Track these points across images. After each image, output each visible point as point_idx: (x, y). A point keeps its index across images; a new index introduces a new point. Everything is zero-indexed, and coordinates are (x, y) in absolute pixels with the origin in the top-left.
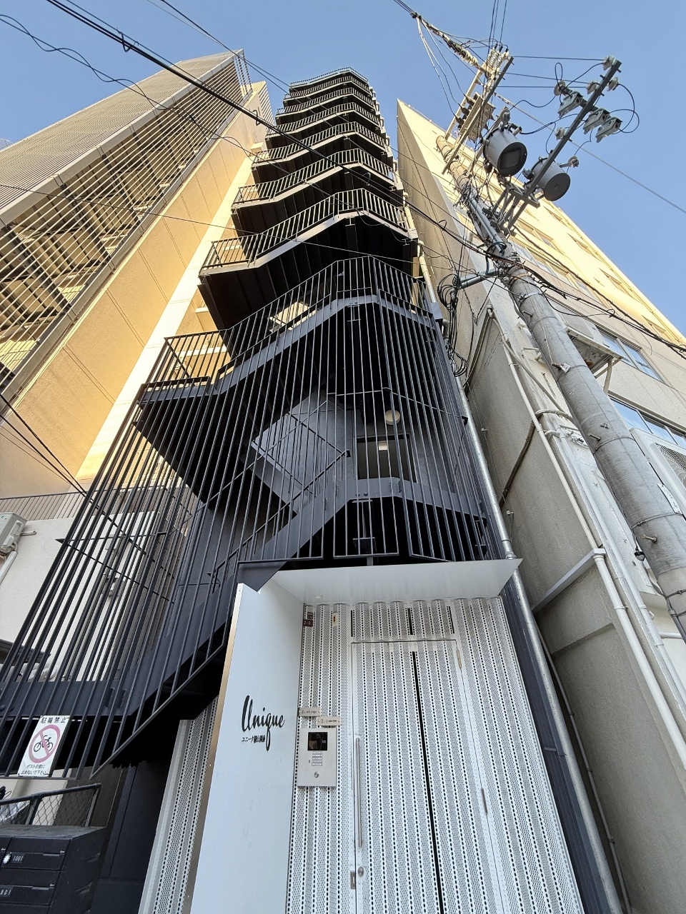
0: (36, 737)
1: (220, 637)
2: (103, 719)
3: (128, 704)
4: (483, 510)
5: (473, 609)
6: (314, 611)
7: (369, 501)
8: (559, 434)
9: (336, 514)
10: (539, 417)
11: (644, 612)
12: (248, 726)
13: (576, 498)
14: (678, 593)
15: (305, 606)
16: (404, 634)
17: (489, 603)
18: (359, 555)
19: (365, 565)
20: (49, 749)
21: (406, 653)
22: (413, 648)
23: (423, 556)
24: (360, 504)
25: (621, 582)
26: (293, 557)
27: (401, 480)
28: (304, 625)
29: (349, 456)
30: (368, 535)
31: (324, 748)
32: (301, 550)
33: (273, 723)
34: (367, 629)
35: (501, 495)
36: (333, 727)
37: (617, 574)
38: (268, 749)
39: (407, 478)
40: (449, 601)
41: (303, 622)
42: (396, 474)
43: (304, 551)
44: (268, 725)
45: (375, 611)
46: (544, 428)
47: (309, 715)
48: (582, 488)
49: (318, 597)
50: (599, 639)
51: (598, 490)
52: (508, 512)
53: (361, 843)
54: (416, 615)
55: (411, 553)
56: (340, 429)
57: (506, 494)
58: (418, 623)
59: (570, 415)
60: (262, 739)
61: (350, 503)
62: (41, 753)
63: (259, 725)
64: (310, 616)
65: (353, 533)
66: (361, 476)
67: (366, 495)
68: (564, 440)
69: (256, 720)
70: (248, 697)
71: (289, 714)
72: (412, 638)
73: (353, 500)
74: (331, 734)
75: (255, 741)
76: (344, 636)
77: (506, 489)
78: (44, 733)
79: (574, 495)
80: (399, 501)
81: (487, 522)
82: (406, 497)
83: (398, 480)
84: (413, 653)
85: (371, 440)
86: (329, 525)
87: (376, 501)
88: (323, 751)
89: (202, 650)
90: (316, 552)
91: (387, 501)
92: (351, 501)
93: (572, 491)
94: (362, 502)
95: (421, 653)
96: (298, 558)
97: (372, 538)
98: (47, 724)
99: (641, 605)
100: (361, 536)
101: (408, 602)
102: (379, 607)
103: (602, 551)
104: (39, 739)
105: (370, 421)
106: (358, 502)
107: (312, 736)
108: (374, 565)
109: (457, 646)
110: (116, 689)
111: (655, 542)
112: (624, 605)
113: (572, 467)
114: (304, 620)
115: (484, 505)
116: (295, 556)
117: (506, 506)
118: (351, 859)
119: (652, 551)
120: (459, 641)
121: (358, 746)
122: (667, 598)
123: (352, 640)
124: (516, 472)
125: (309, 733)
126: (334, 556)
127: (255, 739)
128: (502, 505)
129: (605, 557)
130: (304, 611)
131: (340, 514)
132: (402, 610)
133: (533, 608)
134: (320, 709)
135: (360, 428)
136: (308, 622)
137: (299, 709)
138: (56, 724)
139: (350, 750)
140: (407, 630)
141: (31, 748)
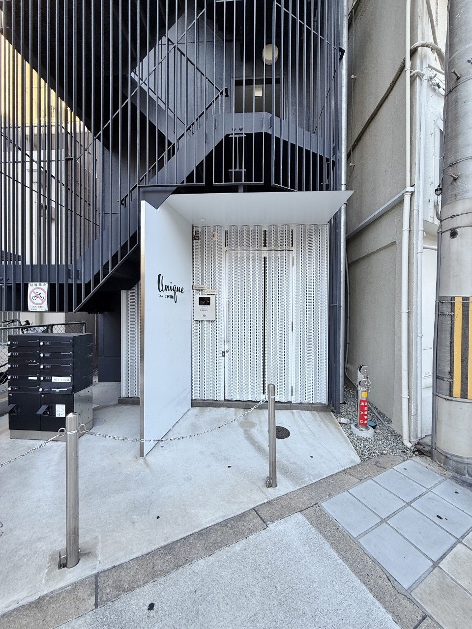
0: (31, 293)
1: (135, 239)
2: (70, 286)
3: (83, 277)
4: (335, 153)
5: (308, 232)
6: (200, 230)
7: (244, 136)
8: (423, 75)
9: (215, 147)
10: (413, 52)
11: (421, 233)
12: (162, 290)
13: (411, 144)
14: (452, 217)
15: (193, 227)
16: (260, 246)
17: (320, 228)
18: (233, 182)
19: (237, 191)
20: (42, 298)
21: (260, 257)
22: (265, 254)
23: (281, 186)
24: (235, 138)
25: (415, 212)
26: (182, 183)
27: (273, 115)
28: (193, 239)
29: (227, 95)
30: (241, 168)
31: (209, 304)
32: (187, 178)
33: (177, 290)
34: (236, 242)
35: (350, 148)
36: (213, 295)
37: (415, 207)
38: (176, 302)
39: (278, 115)
40: (293, 226)
41: (193, 237)
42: (269, 110)
43: (190, 178)
44: (174, 291)
45: (242, 231)
46: (412, 67)
47: (199, 289)
48: (420, 135)
49: (203, 220)
50: (382, 252)
51: (431, 139)
52: (351, 164)
53: (228, 342)
54: (270, 235)
55: (273, 183)
56: (219, 66)
57: (354, 147)
58: (270, 239)
59: (443, 50)
60: (172, 297)
61: (227, 136)
62: (38, 301)
63: (169, 290)
64: (197, 233)
65: (229, 165)
66: (238, 110)
67: (241, 130)
68: (425, 83)
69: (167, 288)
70: (160, 275)
71: (187, 288)
72: (265, 248)
73: (229, 135)
74: (212, 298)
75: (167, 297)
76: (221, 246)
77: (355, 141)
78: (36, 291)
79: (411, 141)
80: (269, 137)
81: (335, 164)
82: (276, 134)
83: (270, 115)
84: (265, 257)
85: (249, 82)
86: (209, 157)
87: (249, 135)
88: (208, 306)
89: (124, 248)
90: (199, 180)
91: (258, 135)
92: (228, 135)
93: (411, 138)
94: (237, 136)
95: (270, 258)
96: (185, 184)
97: (243, 170)
98: (35, 287)
99: (421, 228)
100: (235, 168)
101: (265, 226)
102: (245, 228)
103: (412, 189)
104: (33, 294)
105: (249, 59)
106: (233, 136)
107: (201, 299)
108: (244, 192)
109: (293, 254)
110: (73, 269)
111: (455, 179)
112: (410, 228)
113: (420, 114)
114: (193, 236)
115: (336, 150)
116: (183, 182)
117: (351, 157)
118: (223, 347)
119: (449, 187)
120: (295, 252)
121: (228, 304)
122: (441, 221)
123: (226, 249)
124: (369, 124)
125: (200, 298)
126: (213, 183)
127: (168, 297)
128: (348, 156)
129: (412, 194)
130: (193, 230)
131: (219, 147)
132: (260, 231)
133: (347, 235)
134: (205, 286)
135: (239, 68)
136: (196, 237)
137: (193, 286)
138: (41, 287)
139: (223, 305)
140: (263, 244)
141: (30, 297)
